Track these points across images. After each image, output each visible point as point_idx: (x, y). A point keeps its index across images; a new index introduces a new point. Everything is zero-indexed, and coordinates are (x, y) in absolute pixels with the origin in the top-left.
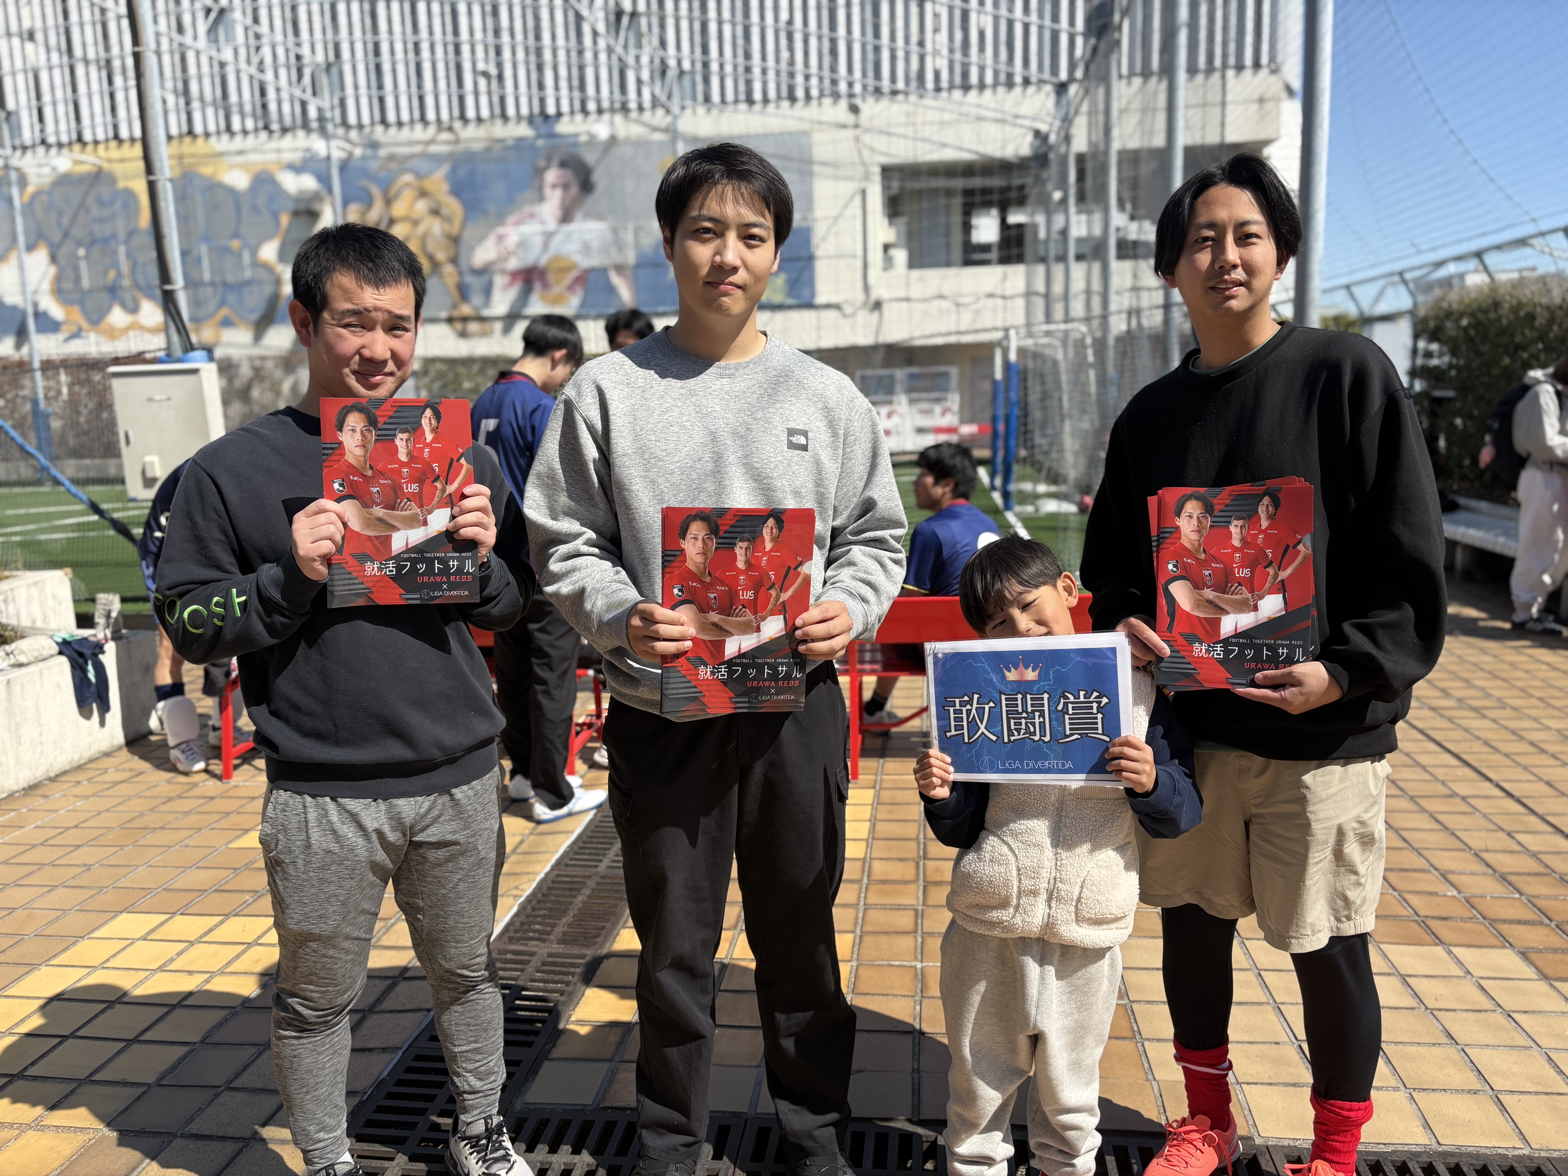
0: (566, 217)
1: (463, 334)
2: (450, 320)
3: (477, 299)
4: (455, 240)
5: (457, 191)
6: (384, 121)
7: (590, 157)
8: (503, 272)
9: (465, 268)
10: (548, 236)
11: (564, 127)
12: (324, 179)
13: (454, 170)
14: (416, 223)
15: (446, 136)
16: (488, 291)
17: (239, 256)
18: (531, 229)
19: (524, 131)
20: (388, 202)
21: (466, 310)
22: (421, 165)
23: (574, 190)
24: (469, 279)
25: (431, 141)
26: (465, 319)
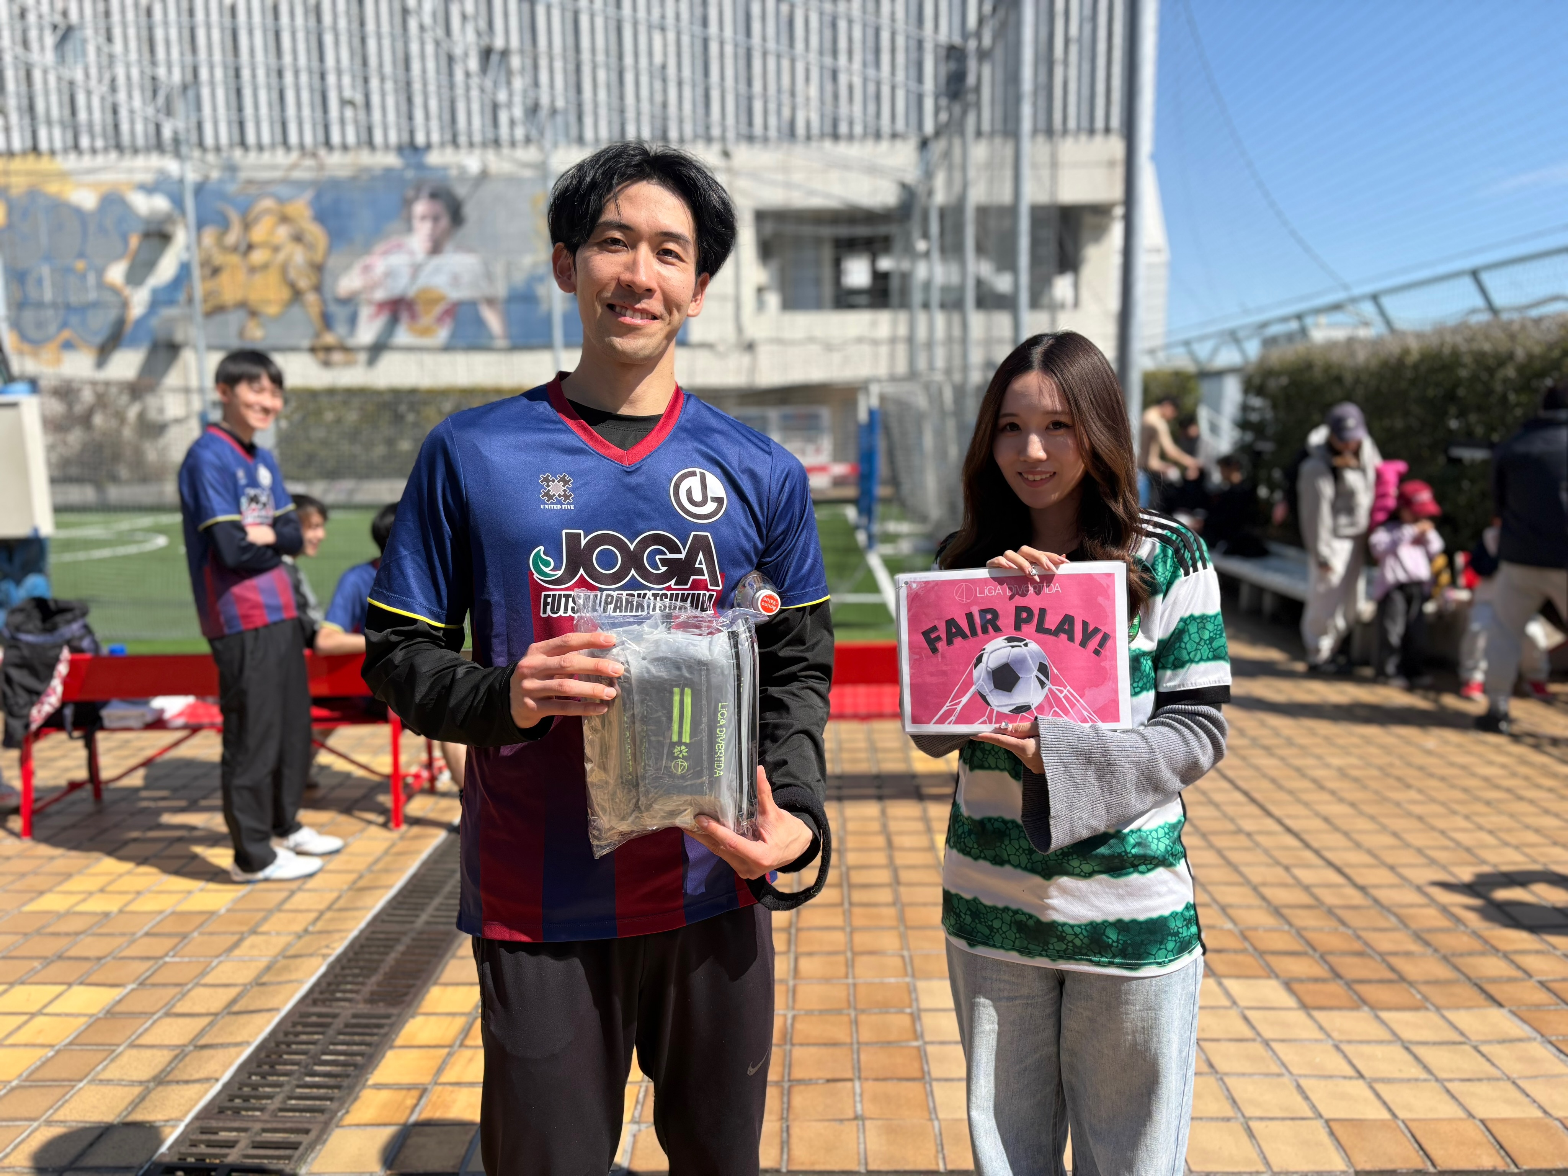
0: (436, 248)
1: (327, 364)
2: (313, 350)
3: (341, 329)
4: (318, 268)
5: (321, 217)
6: (243, 144)
7: (461, 191)
8: (370, 302)
9: (328, 296)
10: (416, 269)
11: (434, 158)
12: (177, 201)
13: (318, 197)
14: (276, 249)
15: (309, 162)
16: (353, 321)
17: (83, 276)
18: (399, 261)
19: (392, 160)
20: (247, 226)
21: (329, 339)
22: (284, 191)
23: (445, 222)
24: (333, 308)
25: (294, 167)
26: (328, 349)
